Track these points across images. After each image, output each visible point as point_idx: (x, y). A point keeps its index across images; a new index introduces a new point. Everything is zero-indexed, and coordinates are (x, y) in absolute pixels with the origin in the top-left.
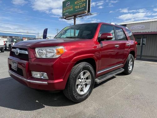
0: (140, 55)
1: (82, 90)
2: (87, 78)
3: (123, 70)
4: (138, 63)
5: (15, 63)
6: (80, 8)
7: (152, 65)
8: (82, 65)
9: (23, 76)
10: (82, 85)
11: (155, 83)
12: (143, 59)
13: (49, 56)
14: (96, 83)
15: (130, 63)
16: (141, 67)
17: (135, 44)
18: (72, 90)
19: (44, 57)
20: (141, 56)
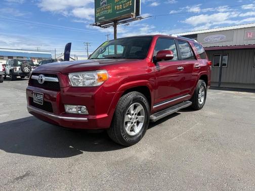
0: (218, 81)
1: (132, 130)
2: (139, 114)
3: (190, 103)
4: (215, 94)
5: (39, 94)
6: (123, 9)
7: (235, 97)
8: (131, 95)
9: (53, 112)
10: (132, 123)
11: (235, 120)
12: (222, 87)
13: (88, 83)
14: (151, 120)
15: (201, 93)
16: (218, 99)
17: (208, 65)
18: (119, 129)
19: (81, 85)
20: (220, 83)
